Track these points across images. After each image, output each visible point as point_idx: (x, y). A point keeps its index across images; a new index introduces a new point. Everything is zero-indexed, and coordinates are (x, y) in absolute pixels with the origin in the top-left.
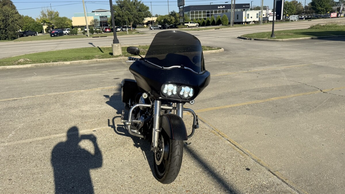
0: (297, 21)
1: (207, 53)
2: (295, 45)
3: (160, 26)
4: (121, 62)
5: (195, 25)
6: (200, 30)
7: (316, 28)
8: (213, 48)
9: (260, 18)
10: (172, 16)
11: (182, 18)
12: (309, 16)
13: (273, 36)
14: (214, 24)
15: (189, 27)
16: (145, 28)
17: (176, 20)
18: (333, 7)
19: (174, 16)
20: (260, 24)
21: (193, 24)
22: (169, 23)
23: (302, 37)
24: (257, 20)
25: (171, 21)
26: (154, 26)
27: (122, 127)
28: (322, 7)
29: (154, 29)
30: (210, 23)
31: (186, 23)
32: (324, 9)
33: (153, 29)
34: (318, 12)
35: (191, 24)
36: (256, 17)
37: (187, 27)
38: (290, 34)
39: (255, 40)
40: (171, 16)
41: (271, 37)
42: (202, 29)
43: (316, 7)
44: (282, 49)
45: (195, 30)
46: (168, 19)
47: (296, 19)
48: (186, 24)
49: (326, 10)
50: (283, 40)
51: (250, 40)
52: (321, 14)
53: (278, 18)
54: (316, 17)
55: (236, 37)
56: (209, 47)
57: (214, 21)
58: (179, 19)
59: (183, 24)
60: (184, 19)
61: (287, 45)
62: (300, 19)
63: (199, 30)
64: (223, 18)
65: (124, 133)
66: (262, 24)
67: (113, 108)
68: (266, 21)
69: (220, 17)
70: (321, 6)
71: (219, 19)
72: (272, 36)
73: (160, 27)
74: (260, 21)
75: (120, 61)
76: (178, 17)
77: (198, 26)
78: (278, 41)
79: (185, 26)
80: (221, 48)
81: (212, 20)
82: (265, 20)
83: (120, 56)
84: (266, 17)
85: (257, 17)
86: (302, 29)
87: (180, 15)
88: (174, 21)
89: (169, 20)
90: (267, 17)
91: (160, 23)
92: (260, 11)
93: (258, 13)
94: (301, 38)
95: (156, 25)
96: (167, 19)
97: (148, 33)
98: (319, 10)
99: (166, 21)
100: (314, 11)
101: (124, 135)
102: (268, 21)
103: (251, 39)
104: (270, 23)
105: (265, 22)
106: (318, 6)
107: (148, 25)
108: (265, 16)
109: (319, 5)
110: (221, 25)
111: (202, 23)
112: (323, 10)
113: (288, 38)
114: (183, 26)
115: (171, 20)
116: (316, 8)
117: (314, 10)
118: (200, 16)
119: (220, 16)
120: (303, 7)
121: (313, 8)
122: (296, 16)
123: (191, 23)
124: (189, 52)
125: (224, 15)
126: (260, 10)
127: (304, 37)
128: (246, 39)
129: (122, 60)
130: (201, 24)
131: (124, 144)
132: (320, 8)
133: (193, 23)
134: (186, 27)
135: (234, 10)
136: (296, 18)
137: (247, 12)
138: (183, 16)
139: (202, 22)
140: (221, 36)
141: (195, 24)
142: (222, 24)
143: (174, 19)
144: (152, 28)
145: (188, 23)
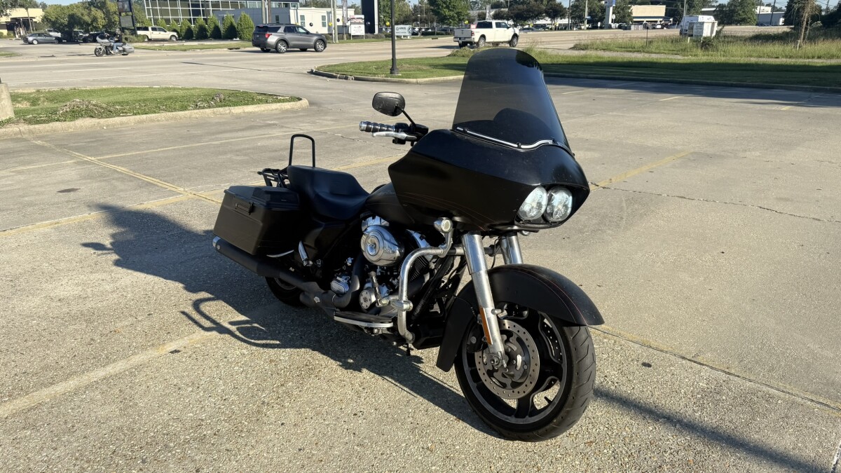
0: (409, 38)
1: (272, 110)
2: (451, 91)
3: (59, 35)
4: (25, 140)
5: (167, 35)
6: (189, 49)
7: (463, 56)
8: (279, 98)
9: (330, 27)
10: (94, 7)
11: (127, 15)
12: (428, 29)
13: (395, 71)
14: (217, 35)
15: (150, 40)
16: (5, 37)
17: (110, 20)
18: (471, 12)
19: (101, 9)
20: (333, 43)
21: (162, 33)
22: (85, 26)
23: (452, 75)
24: (325, 31)
25: (92, 22)
26: (39, 35)
27: (249, 325)
28: (450, 10)
29: (39, 43)
30: (208, 34)
31: (139, 29)
32: (455, 15)
33: (35, 42)
34: (443, 19)
35: (155, 32)
36: (321, 24)
37: (146, 40)
38: (424, 68)
39: (356, 79)
40: (93, 9)
41: (391, 73)
42: (193, 48)
43: (439, 8)
44: (431, 101)
45: (175, 50)
46: (82, 15)
47: (407, 34)
48: (139, 32)
49: (458, 16)
50: (420, 80)
51: (344, 80)
52: (449, 24)
53: (370, 29)
54: (443, 30)
55: (306, 72)
56: (265, 94)
57: (216, 28)
58: (117, 18)
59: (133, 32)
60: (134, 20)
61: (435, 93)
62: (414, 34)
63: (185, 50)
64: (241, 20)
65: (278, 342)
66: (337, 41)
67: (162, 279)
68: (345, 36)
69: (233, 20)
70: (447, 7)
71: (232, 23)
72: (392, 71)
73: (57, 38)
74: (331, 34)
75: (19, 136)
76: (115, 13)
77: (177, 40)
78: (408, 83)
79: (140, 38)
80: (300, 99)
81: (212, 26)
82: (343, 34)
83: (9, 121)
84: (343, 26)
85: (324, 25)
86: (438, 58)
87: (120, 7)
88: (101, 22)
89: (87, 18)
90: (346, 26)
91: (55, 26)
92: (329, 10)
93: (326, 15)
94: (451, 78)
95: (42, 31)
96: (79, 15)
97: (26, 54)
98: (446, 16)
99: (74, 20)
100: (436, 17)
101: (280, 348)
102: (350, 35)
103: (346, 78)
104: (354, 40)
105: (343, 38)
106: (442, 6)
107: (13, 30)
108: (340, 23)
109: (444, 6)
110: (238, 39)
111: (184, 31)
112: (453, 16)
113: (427, 77)
114: (133, 37)
115: (95, 19)
116: (439, 12)
117: (436, 15)
118: (175, 12)
119: (233, 17)
120: (411, 8)
121: (433, 11)
122: (407, 27)
123: (154, 29)
124: (227, 108)
125: (243, 14)
126: (329, 7)
127: (456, 75)
128: (335, 77)
129: (24, 133)
130: (183, 34)
131: (311, 370)
132: (447, 13)
133: (160, 30)
134: (144, 42)
135: (268, 4)
136: (406, 31)
137: (298, 11)
138: (131, 11)
139: (185, 28)
140: (265, 68)
141: (168, 32)
142: (240, 38)
143: (103, 15)
144: (30, 39)
145: (146, 29)
